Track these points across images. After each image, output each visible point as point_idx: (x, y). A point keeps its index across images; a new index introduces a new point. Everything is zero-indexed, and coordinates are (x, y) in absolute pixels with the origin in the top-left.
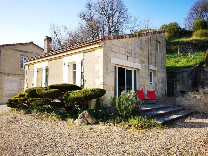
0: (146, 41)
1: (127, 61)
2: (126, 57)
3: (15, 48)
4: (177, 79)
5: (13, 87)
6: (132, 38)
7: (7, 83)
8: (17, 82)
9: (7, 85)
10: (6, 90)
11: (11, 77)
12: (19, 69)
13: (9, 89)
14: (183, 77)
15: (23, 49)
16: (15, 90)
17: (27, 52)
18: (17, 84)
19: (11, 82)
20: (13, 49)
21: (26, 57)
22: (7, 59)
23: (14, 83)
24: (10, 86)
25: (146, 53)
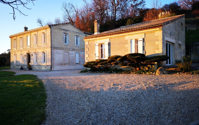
0: (177, 24)
1: (170, 38)
2: (170, 35)
3: (60, 28)
4: (191, 50)
5: (60, 58)
6: (172, 23)
7: (56, 55)
8: (62, 54)
9: (56, 56)
10: (56, 60)
11: (58, 50)
12: (63, 44)
13: (58, 59)
14: (196, 49)
15: (65, 28)
16: (61, 60)
17: (67, 30)
18: (62, 55)
19: (59, 53)
20: (58, 28)
21: (66, 34)
22: (55, 36)
23: (60, 55)
24: (58, 57)
25: (177, 33)
